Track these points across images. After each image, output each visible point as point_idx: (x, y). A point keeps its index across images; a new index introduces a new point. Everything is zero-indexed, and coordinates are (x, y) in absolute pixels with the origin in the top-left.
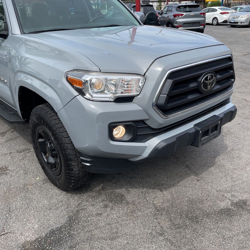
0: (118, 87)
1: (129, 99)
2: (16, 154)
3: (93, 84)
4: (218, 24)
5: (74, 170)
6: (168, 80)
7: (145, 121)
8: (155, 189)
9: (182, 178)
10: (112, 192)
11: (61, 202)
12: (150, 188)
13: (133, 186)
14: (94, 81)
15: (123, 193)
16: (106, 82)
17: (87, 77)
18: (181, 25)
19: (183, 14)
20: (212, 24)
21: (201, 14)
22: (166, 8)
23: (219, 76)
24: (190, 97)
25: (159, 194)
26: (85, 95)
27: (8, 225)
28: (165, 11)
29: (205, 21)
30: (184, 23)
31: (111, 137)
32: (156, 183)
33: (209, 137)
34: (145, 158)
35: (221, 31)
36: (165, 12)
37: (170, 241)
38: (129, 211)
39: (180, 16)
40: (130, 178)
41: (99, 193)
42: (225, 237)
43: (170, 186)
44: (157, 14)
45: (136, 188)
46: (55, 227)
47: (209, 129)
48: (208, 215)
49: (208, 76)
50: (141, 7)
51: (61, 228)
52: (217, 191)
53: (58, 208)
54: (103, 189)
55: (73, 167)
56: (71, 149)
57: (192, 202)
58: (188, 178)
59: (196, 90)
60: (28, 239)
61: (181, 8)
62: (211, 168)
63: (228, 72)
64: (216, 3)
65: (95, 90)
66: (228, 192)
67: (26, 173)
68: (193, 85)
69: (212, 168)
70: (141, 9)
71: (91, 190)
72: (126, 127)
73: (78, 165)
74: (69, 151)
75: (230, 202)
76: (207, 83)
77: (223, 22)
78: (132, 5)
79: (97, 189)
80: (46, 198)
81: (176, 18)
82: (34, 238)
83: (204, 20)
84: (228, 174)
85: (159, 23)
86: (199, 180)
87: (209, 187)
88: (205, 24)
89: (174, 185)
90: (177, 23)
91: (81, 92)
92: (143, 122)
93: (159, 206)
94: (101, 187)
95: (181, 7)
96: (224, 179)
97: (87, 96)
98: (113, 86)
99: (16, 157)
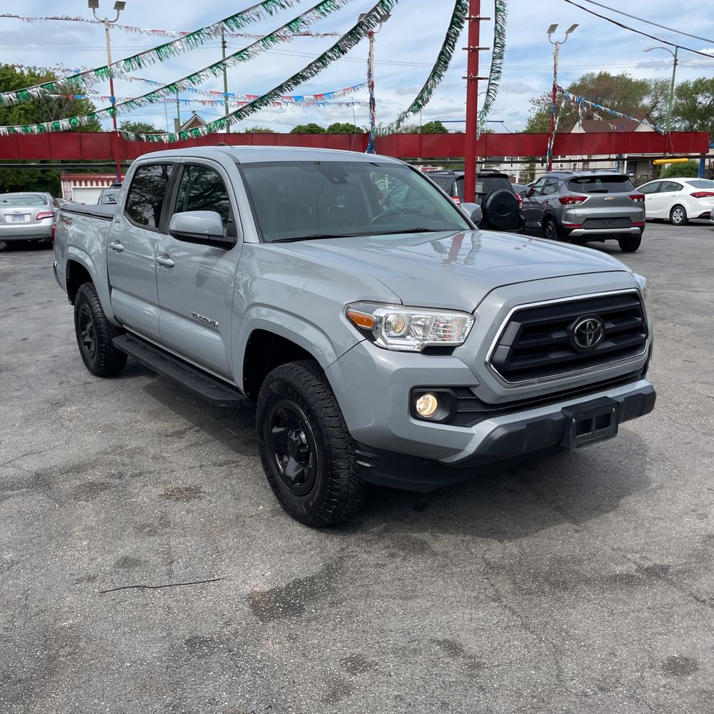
0: (428, 332)
1: (447, 350)
2: (212, 469)
3: (389, 323)
4: (686, 222)
5: (341, 477)
6: (512, 322)
7: (471, 389)
8: (488, 537)
9: (545, 524)
10: (404, 537)
11: (308, 544)
12: (478, 536)
13: (446, 531)
14: (391, 318)
15: (426, 540)
16: (410, 322)
17: (380, 312)
18: (581, 223)
19: (586, 198)
20: (669, 222)
21: (633, 197)
22: (543, 181)
23: (609, 326)
24: (554, 356)
25: (496, 545)
26: (375, 340)
27: (219, 569)
28: (539, 187)
29: (643, 213)
30: (587, 219)
31: (414, 413)
32: (491, 529)
33: (593, 436)
34: (470, 455)
35: (692, 239)
36: (539, 190)
37: (510, 609)
38: (436, 565)
39: (577, 202)
40: (440, 518)
41: (380, 536)
42: (615, 611)
43: (519, 536)
44: (517, 196)
45: (451, 534)
46: (301, 577)
47: (591, 419)
48: (587, 582)
49: (586, 322)
50: (477, 180)
51: (313, 578)
52: (613, 549)
53: (305, 552)
54: (386, 530)
55: (339, 470)
56: (339, 436)
57: (559, 561)
58: (557, 526)
59: (564, 345)
60: (257, 589)
61: (579, 183)
62: (608, 514)
63: (631, 319)
64: (686, 166)
65: (392, 333)
66: (635, 553)
67: (236, 499)
68: (558, 335)
69: (611, 515)
70: (477, 186)
71: (364, 531)
72: (439, 396)
73: (348, 469)
74: (336, 440)
75: (635, 567)
76: (586, 335)
77: (700, 217)
78: (456, 173)
79: (375, 530)
80: (280, 538)
81: (567, 206)
82: (267, 588)
83: (641, 212)
84: (642, 525)
85: (522, 216)
86: (580, 531)
87: (598, 543)
88: (643, 223)
89: (527, 535)
90: (568, 217)
91: (370, 336)
92: (467, 389)
93: (495, 562)
94: (382, 528)
95: (579, 181)
96: (631, 532)
97: (379, 341)
98: (419, 328)
99: (214, 473)
